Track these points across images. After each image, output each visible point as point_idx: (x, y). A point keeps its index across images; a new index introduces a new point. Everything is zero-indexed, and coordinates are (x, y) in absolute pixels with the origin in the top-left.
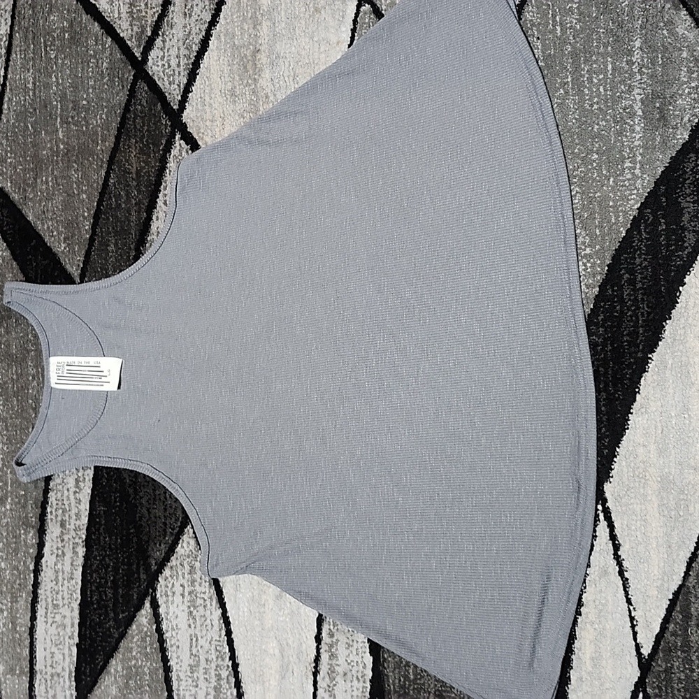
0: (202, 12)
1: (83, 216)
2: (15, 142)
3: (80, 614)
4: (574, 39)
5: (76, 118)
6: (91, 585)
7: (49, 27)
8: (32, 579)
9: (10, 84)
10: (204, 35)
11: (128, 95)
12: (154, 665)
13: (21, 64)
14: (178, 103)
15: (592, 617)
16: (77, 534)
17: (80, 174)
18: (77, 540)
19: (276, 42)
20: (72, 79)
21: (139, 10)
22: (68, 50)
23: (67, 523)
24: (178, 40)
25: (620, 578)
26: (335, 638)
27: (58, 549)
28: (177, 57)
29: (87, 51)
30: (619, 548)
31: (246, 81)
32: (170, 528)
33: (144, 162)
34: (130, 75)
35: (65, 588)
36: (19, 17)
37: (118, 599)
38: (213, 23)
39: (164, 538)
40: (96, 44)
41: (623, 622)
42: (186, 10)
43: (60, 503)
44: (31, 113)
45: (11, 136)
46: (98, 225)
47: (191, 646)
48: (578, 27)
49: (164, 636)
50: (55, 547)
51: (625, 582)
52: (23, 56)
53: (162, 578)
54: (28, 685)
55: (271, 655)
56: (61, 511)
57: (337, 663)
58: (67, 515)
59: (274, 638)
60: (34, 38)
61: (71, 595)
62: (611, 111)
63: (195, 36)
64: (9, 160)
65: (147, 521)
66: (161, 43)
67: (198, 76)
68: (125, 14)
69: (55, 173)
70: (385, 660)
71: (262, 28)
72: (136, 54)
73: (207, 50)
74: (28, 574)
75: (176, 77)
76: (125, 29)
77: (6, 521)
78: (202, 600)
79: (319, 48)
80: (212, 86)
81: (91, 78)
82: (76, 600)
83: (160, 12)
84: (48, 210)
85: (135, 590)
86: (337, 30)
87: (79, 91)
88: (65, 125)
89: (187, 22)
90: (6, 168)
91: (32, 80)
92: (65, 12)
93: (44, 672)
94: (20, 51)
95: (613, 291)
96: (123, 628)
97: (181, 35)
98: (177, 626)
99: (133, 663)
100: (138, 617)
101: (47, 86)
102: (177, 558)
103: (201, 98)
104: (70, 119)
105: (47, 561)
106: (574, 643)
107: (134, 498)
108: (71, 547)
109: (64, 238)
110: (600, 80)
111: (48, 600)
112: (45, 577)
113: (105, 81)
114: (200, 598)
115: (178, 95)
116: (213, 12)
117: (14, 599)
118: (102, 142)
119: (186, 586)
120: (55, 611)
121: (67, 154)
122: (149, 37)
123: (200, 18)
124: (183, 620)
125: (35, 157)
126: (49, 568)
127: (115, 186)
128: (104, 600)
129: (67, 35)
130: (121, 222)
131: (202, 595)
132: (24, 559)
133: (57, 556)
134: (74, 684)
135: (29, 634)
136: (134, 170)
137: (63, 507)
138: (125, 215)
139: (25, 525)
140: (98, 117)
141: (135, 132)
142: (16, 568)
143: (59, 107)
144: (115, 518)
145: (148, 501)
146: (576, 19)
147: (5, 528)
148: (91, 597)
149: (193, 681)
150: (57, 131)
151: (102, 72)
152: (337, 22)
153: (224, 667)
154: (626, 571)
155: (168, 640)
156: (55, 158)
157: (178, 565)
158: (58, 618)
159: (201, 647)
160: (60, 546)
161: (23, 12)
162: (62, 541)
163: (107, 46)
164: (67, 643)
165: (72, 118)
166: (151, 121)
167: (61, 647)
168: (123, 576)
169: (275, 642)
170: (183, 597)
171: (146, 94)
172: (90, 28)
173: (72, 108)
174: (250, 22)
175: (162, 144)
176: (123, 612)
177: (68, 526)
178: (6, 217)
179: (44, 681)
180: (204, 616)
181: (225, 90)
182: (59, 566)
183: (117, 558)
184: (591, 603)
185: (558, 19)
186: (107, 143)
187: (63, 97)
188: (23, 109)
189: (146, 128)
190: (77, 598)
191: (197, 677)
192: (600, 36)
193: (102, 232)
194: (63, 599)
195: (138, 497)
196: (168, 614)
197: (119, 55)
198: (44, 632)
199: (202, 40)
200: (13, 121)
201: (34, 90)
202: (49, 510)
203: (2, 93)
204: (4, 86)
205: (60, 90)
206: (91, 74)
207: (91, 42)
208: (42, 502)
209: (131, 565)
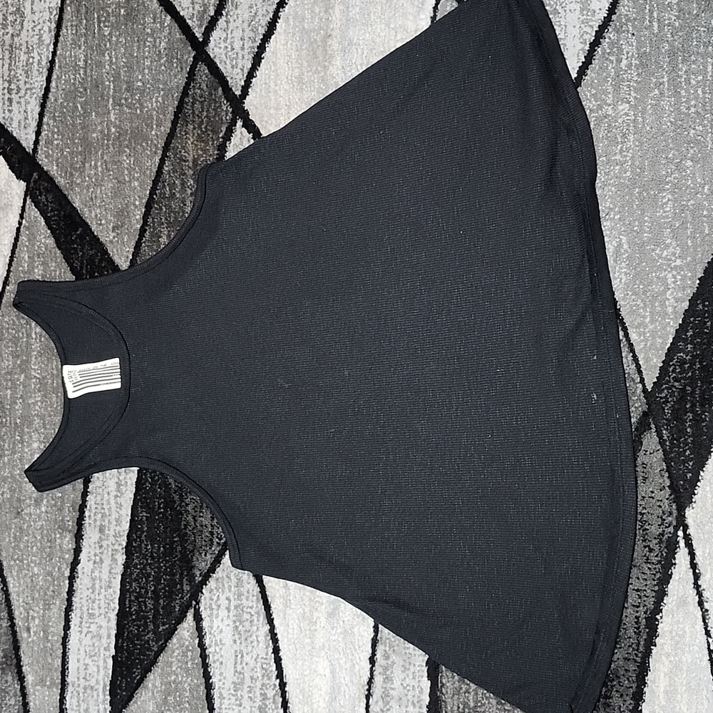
1: (134, 204)
2: (62, 122)
3: (117, 625)
4: (673, 36)
5: (130, 100)
6: (130, 596)
7: (103, 1)
8: (67, 585)
9: (59, 61)
10: (271, 17)
11: (187, 78)
12: (196, 681)
13: (72, 40)
14: (240, 89)
15: (667, 648)
16: (117, 541)
17: (132, 159)
18: (116, 547)
19: (349, 28)
20: (126, 58)
22: (123, 27)
23: (107, 528)
24: (243, 22)
25: (699, 608)
26: (391, 660)
27: (95, 555)
28: (241, 39)
29: (144, 29)
30: (699, 577)
31: (314, 68)
32: (217, 537)
33: (202, 150)
34: (189, 57)
35: (102, 597)
37: (158, 610)
38: (281, 4)
39: (210, 548)
40: (154, 22)
41: (701, 655)
43: (99, 507)
44: (80, 92)
45: (58, 117)
46: (151, 215)
47: (236, 663)
48: (677, 24)
49: (207, 651)
50: (92, 553)
51: (705, 613)
52: (74, 32)
53: (207, 590)
54: (59, 698)
55: (321, 675)
56: (100, 516)
57: (392, 686)
58: (107, 521)
59: (325, 657)
60: (87, 12)
61: (109, 604)
62: (709, 115)
63: (261, 18)
64: (55, 142)
65: (193, 529)
66: (225, 23)
67: (263, 61)
69: (105, 157)
70: (443, 685)
71: (334, 12)
72: (197, 34)
73: (274, 33)
74: (63, 581)
75: (239, 61)
76: (186, 8)
77: (40, 523)
78: (249, 615)
79: (396, 36)
80: (279, 71)
81: (147, 58)
82: (113, 610)
84: (96, 197)
85: (178, 601)
86: (415, 17)
87: (134, 72)
88: (118, 107)
89: (253, 3)
90: (52, 150)
91: (83, 58)
93: (76, 685)
94: (72, 25)
95: (704, 306)
96: (163, 641)
97: (246, 16)
98: (221, 641)
99: (173, 678)
100: (179, 630)
101: (100, 65)
102: (223, 570)
103: (265, 84)
104: (123, 101)
105: (83, 568)
106: (647, 675)
107: (180, 505)
108: (110, 553)
109: (113, 228)
110: (698, 82)
111: (83, 608)
112: (81, 584)
113: (162, 61)
114: (247, 613)
115: (240, 80)
117: (47, 607)
118: (157, 126)
119: (232, 600)
120: (90, 621)
121: (119, 138)
122: (212, 17)
124: (227, 636)
125: (84, 140)
126: (85, 575)
127: (169, 173)
128: (143, 611)
129: (122, 11)
130: (175, 213)
131: (249, 610)
132: (59, 564)
133: (95, 562)
134: (108, 698)
135: (62, 644)
136: (190, 158)
137: (103, 511)
138: (180, 206)
139: (61, 529)
140: (154, 100)
141: (194, 117)
142: (50, 574)
143: (112, 87)
144: (158, 525)
145: (194, 509)
146: (675, 16)
147: (39, 532)
148: (130, 608)
149: (236, 700)
150: (109, 113)
151: (160, 52)
152: (415, 9)
153: (270, 686)
154: (707, 602)
155: (211, 656)
156: (106, 142)
157: (225, 577)
158: (93, 628)
159: (247, 664)
160: (98, 552)
162: (101, 547)
163: (166, 24)
164: (102, 655)
165: (126, 99)
166: (210, 106)
167: (95, 658)
168: (165, 586)
169: (326, 662)
170: (229, 611)
171: (206, 77)
172: (148, 5)
173: (126, 89)
174: (321, 5)
175: (222, 131)
176: (164, 625)
177: (107, 532)
178: (51, 203)
179: (76, 694)
180: (250, 631)
181: (292, 76)
182: (97, 573)
183: (160, 568)
184: (667, 634)
185: (655, 14)
186: (162, 128)
187: (117, 77)
188: (72, 88)
189: (205, 114)
190: (115, 608)
191: (241, 696)
192: (700, 35)
193: (153, 222)
194: (100, 608)
195: (183, 504)
196: (212, 628)
197: (178, 35)
198: (78, 642)
199: (269, 23)
200: (61, 100)
201: (85, 69)
202: (87, 514)
203: (50, 71)
204: (52, 62)
205: (114, 69)
206: (147, 53)
207: (149, 20)
208: (80, 505)
209: (174, 575)
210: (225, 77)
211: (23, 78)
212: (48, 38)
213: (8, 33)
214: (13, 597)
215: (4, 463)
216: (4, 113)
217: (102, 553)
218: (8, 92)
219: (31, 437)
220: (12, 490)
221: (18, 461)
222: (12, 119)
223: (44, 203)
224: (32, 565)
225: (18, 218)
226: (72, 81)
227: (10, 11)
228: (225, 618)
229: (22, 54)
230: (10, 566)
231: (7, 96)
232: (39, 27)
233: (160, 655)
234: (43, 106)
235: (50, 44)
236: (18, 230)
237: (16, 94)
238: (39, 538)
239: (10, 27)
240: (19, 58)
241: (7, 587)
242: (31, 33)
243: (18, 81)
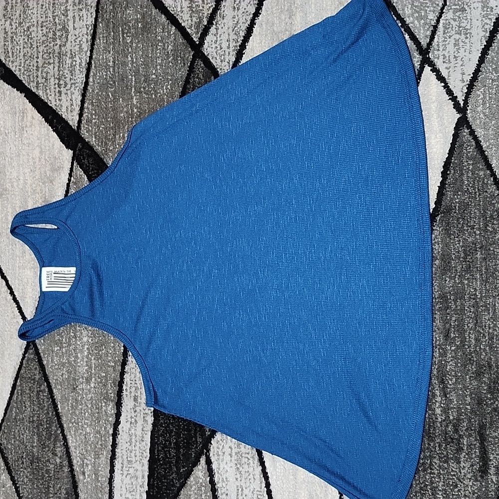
0: (248, 6)
2: (98, 106)
3: (149, 468)
5: (147, 89)
6: (158, 446)
7: (125, 18)
8: (111, 440)
9: (94, 63)
10: (249, 23)
11: (188, 70)
13: (104, 47)
18: (147, 411)
20: (144, 58)
21: (197, 5)
22: (141, 36)
23: (139, 398)
24: (228, 28)
27: (131, 417)
28: (228, 41)
29: (156, 37)
34: (189, 55)
35: (137, 448)
36: (102, 11)
37: (180, 457)
38: (257, 14)
40: (163, 32)
42: (235, 5)
44: (111, 85)
45: (95, 103)
47: (238, 495)
49: (216, 486)
50: (129, 416)
52: (105, 41)
53: (214, 441)
56: (134, 389)
58: (139, 393)
59: (306, 489)
60: (114, 27)
61: (142, 453)
63: (241, 25)
64: (94, 121)
66: (215, 30)
67: (244, 55)
68: (186, 8)
71: (296, 18)
72: (195, 39)
73: (251, 36)
75: (226, 56)
76: (186, 20)
77: (90, 396)
78: (247, 459)
82: (146, 458)
83: (214, 6)
85: (193, 450)
87: (150, 68)
88: (138, 94)
89: (235, 14)
90: (91, 127)
91: (112, 60)
92: (139, 7)
94: (103, 37)
96: (183, 479)
97: (231, 24)
98: (226, 479)
100: (195, 471)
101: (124, 64)
104: (142, 89)
105: (123, 427)
108: (142, 416)
111: (123, 457)
112: (121, 439)
113: (170, 60)
114: (245, 457)
115: (227, 70)
116: (256, 6)
117: (97, 456)
119: (234, 448)
120: (129, 466)
121: (139, 116)
122: (205, 26)
123: (246, 10)
124: (231, 475)
125: (115, 119)
126: (125, 432)
128: (168, 458)
129: (140, 25)
131: (247, 455)
132: (105, 425)
133: (131, 423)
135: (109, 483)
137: (136, 385)
139: (106, 399)
140: (165, 87)
142: (98, 432)
143: (134, 80)
147: (90, 402)
148: (158, 456)
150: (132, 98)
151: (168, 53)
155: (219, 490)
156: (130, 119)
158: (131, 471)
159: (246, 496)
160: (133, 416)
161: (105, 7)
162: (135, 411)
163: (172, 33)
164: (138, 491)
165: (144, 88)
167: (134, 493)
168: (184, 439)
170: (231, 457)
171: (202, 69)
172: (159, 20)
173: (144, 81)
174: (286, 13)
176: (184, 467)
177: (139, 401)
178: (91, 164)
180: (248, 472)
182: (133, 431)
183: (179, 426)
187: (137, 72)
188: (105, 81)
190: (147, 456)
194: (136, 456)
196: (219, 469)
197: (181, 40)
198: (121, 482)
199: (248, 28)
200: (97, 91)
201: (114, 67)
202: (124, 388)
203: (88, 70)
204: (89, 64)
205: (134, 66)
206: (158, 54)
207: (159, 30)
208: (119, 382)
209: (190, 431)
210: (216, 69)
211: (69, 76)
212: (86, 47)
213: (56, 45)
214: (72, 449)
215: (62, 352)
216: (56, 101)
217: (136, 416)
218: (58, 87)
219: (82, 333)
220: (69, 372)
221: (73, 351)
222: (61, 106)
223: (86, 164)
224: (85, 426)
225: (68, 176)
226: (105, 77)
227: (58, 29)
228: (228, 462)
229: (68, 59)
230: (69, 428)
231: (58, 89)
232: (79, 39)
233: (181, 490)
234: (84, 95)
235: (87, 51)
236: (68, 185)
237: (64, 87)
238: (89, 406)
239: (58, 40)
240: (65, 62)
241: (67, 443)
242: (74, 43)
243: (65, 78)
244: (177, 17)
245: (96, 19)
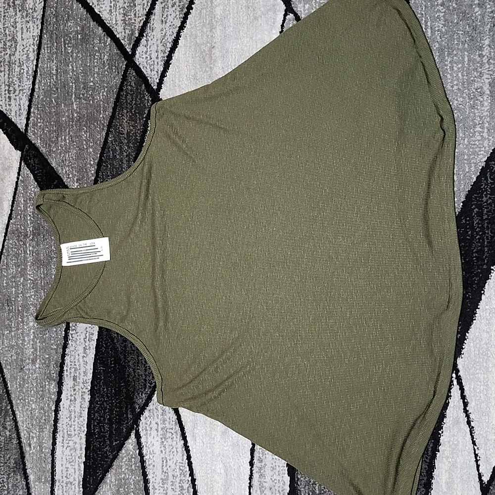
0: (174, 19)
1: (90, 164)
2: (43, 111)
3: (86, 441)
4: (441, 38)
6: (94, 422)
7: (67, 30)
8: (54, 416)
9: (40, 71)
10: (175, 36)
11: (122, 79)
12: (137, 478)
13: (48, 56)
14: (156, 85)
15: (447, 453)
16: (84, 386)
17: (88, 134)
18: (84, 390)
19: (226, 41)
20: (83, 67)
21: (130, 18)
22: (80, 47)
23: (78, 377)
24: (157, 40)
25: (468, 426)
26: (264, 463)
27: (71, 396)
28: (156, 52)
29: (94, 48)
30: (467, 405)
31: (204, 69)
32: (149, 383)
33: (132, 126)
34: (123, 65)
35: (76, 423)
36: (46, 24)
37: (112, 431)
38: (182, 27)
39: (145, 390)
40: (100, 43)
41: (469, 457)
42: (163, 18)
43: (73, 364)
44: (54, 91)
45: (40, 108)
46: (101, 170)
47: (163, 466)
48: (444, 30)
49: (144, 458)
50: (70, 394)
51: (472, 429)
52: (49, 51)
53: (143, 418)
54: (50, 490)
55: (218, 473)
56: (73, 369)
57: (265, 480)
58: (78, 373)
59: (220, 462)
60: (57, 38)
61: (80, 428)
62: (466, 90)
63: (169, 37)
64: (39, 124)
65: (133, 378)
66: (145, 42)
67: (171, 65)
68: (120, 21)
69: (71, 133)
70: (298, 479)
71: (216, 31)
72: (128, 50)
73: (177, 47)
74: (51, 413)
75: (155, 66)
76: (120, 32)
77: (36, 375)
78: (171, 434)
79: (257, 45)
80: (181, 72)
81: (96, 66)
82: (83, 432)
83: (145, 20)
84: (66, 159)
85: (124, 425)
86: (269, 32)
87: (88, 76)
88: (78, 100)
89: (163, 27)
90: (37, 130)
91: (55, 68)
92: (78, 20)
93: (61, 481)
94: (47, 47)
95: (466, 221)
96: (116, 452)
97: (159, 36)
98: (153, 451)
99: (122, 476)
100: (126, 444)
101: (66, 72)
102: (153, 404)
103: (173, 81)
104: (81, 96)
105: (64, 404)
106: (433, 471)
107: (124, 361)
108: (80, 394)
109: (77, 179)
110: (459, 68)
111: (64, 431)
112: (62, 415)
113: (105, 68)
114: (169, 432)
115: (156, 79)
116: (182, 20)
117: (41, 430)
118: (103, 112)
119: (160, 424)
120: (69, 439)
121: (79, 120)
122: (137, 38)
123: (173, 24)
124: (157, 447)
125: (57, 122)
126: (65, 409)
127: (112, 143)
128: (102, 432)
129: (79, 36)
130: (116, 168)
131: (171, 431)
132: (48, 402)
133: (71, 400)
134: (82, 489)
135: (51, 455)
136: (125, 132)
137: (75, 367)
138: (119, 164)
139: (49, 379)
140: (101, 94)
141: (127, 105)
142: (42, 408)
143: (74, 87)
144: (111, 375)
145: (133, 364)
146: (443, 24)
147: (35, 381)
148: (94, 430)
149: (164, 490)
150: (72, 104)
151: (104, 62)
152: (269, 27)
153: (185, 481)
154: (473, 421)
155: (147, 461)
156: (71, 123)
157: (154, 409)
158: (71, 443)
159: (170, 467)
160: (73, 394)
161: (49, 20)
162: (75, 390)
163: (107, 44)
164: (77, 461)
165: (83, 95)
166: (137, 97)
167: (73, 464)
168: (116, 415)
169: (221, 464)
170: (158, 432)
171: (134, 78)
172: (96, 31)
173: (83, 88)
174: (207, 26)
175: (145, 113)
176: (116, 441)
177: (78, 380)
178: (37, 164)
179: (61, 487)
180: (172, 445)
181: (189, 75)
182: (72, 408)
183: (112, 403)
184: (447, 443)
185: (429, 24)
186: (107, 112)
187: (77, 80)
188: (49, 88)
189: (134, 102)
190: (85, 430)
191: (167, 488)
192: (459, 37)
193: (103, 175)
194: (75, 430)
195: (127, 361)
196: (147, 443)
197: (116, 51)
198: (61, 452)
199: (174, 40)
200: (42, 97)
201: (57, 75)
202: (65, 368)
203: (35, 77)
204: (36, 72)
205: (75, 75)
206: (96, 64)
207: (97, 41)
208: (61, 363)
209: (122, 408)
210: (146, 77)
211: (17, 83)
212: (32, 56)
213: (7, 54)
214: (20, 424)
215: (12, 336)
216: (6, 106)
217: (75, 394)
218: (8, 93)
219: (28, 318)
220: (17, 354)
221: (21, 335)
222: (11, 110)
223: (32, 164)
224: (31, 403)
225: (16, 175)
226: (49, 84)
227: (8, 39)
228: (155, 436)
229: (16, 67)
230: (17, 404)
231: (8, 95)
232: (27, 49)
233: (114, 461)
234: (30, 101)
235: (34, 60)
236: (17, 183)
237: (13, 93)
238: (35, 385)
239: (8, 50)
240: (14, 70)
241: (16, 417)
242: (22, 53)
243: (14, 85)
244: (112, 29)
245: (41, 30)
